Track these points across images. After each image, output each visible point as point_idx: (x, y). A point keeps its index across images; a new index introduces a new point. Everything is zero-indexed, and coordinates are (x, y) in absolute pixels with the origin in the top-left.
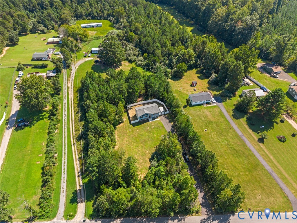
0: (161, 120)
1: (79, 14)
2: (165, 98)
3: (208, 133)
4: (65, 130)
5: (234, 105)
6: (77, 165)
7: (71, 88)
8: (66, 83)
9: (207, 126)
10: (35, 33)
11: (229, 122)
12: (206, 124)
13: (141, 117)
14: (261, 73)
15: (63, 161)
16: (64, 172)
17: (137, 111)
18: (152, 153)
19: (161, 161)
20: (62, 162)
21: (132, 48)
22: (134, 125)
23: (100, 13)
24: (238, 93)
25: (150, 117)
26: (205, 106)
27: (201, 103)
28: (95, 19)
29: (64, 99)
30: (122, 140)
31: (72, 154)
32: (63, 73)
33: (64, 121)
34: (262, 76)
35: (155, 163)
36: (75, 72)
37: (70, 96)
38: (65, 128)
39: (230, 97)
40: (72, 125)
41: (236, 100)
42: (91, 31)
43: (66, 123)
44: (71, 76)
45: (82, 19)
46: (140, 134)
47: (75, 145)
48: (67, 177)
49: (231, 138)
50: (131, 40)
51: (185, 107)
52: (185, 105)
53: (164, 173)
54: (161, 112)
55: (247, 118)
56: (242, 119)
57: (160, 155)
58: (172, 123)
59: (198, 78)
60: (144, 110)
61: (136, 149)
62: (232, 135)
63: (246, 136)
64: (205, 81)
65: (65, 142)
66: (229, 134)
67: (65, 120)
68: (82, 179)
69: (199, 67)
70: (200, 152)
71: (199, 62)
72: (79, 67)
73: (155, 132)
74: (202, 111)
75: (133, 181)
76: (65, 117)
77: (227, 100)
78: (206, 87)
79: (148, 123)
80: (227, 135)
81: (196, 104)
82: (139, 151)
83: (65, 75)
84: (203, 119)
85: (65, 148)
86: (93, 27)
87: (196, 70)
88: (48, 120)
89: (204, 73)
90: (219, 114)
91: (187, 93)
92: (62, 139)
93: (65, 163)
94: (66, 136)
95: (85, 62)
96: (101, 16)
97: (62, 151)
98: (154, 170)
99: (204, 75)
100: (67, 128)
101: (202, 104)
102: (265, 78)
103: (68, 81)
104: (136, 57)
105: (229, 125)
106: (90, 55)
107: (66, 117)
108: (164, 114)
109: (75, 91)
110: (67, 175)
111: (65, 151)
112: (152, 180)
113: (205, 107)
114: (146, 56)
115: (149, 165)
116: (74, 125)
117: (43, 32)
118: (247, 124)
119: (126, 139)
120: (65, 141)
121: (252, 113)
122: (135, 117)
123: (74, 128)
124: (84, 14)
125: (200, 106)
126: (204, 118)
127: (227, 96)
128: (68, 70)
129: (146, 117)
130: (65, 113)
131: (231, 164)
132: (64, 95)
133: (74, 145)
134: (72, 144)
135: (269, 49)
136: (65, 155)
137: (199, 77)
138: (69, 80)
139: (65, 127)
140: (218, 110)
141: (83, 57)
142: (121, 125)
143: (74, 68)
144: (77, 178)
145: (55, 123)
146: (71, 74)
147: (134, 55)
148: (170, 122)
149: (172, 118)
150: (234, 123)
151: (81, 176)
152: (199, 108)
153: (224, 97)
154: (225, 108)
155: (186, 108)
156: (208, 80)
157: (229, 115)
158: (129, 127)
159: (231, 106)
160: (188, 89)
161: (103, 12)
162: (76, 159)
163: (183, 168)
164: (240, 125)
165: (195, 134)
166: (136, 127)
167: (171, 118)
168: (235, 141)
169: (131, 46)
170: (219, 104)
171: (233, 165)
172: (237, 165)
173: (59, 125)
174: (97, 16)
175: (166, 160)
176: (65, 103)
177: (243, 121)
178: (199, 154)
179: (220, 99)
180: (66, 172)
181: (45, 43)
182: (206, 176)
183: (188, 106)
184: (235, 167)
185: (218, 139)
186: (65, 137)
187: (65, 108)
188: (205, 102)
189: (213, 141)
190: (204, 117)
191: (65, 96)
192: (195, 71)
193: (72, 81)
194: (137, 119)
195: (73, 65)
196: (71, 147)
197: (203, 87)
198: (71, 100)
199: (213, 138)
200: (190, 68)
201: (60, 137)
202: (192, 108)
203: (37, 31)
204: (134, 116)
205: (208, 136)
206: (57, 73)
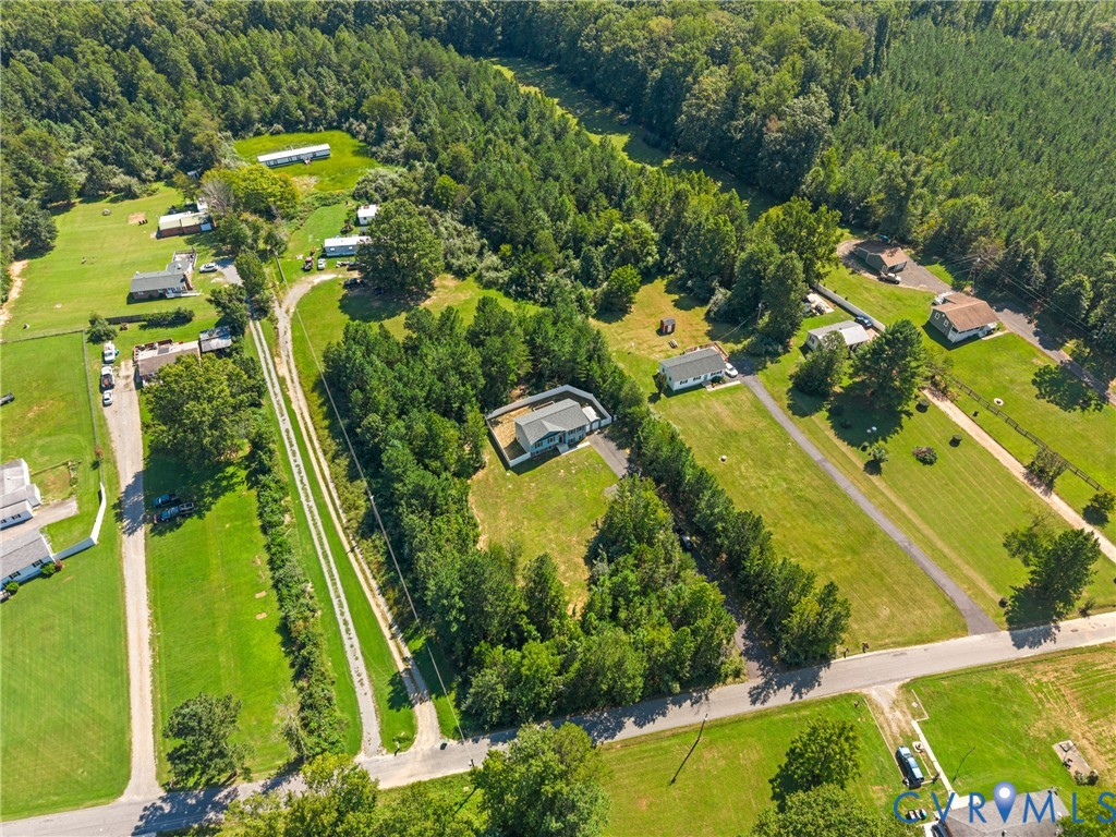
0: (594, 447)
1: (239, 117)
2: (593, 379)
3: (731, 466)
4: (311, 512)
5: (791, 377)
6: (378, 606)
7: (292, 381)
8: (271, 366)
9: (725, 447)
11: (782, 428)
12: (722, 441)
13: (538, 444)
14: (853, 272)
15: (335, 602)
16: (348, 630)
17: (524, 428)
18: (588, 541)
19: (621, 559)
20: (332, 605)
21: (455, 229)
22: (519, 469)
23: (311, 110)
24: (796, 342)
25: (560, 441)
26: (710, 389)
27: (698, 382)
28: (299, 131)
29: (280, 419)
30: (495, 517)
31: (356, 577)
32: (251, 333)
33: (299, 486)
34: (854, 281)
35: (603, 567)
36: (289, 326)
37: (294, 406)
38: (310, 508)
39: (774, 356)
40: (330, 494)
41: (792, 361)
42: (297, 175)
43: (309, 491)
44: (281, 339)
45: (251, 135)
46: (542, 495)
47: (357, 551)
48: (361, 642)
49: (795, 471)
50: (448, 201)
51: (654, 398)
52: (654, 394)
53: (638, 588)
54: (591, 424)
55: (829, 411)
56: (817, 414)
57: (614, 542)
58: (628, 451)
59: (675, 306)
60: (542, 424)
61: (539, 536)
62: (797, 462)
63: (834, 460)
64: (697, 315)
65: (322, 546)
66: (788, 462)
67: (302, 481)
68: (407, 640)
69: (672, 271)
70: (722, 519)
71: (671, 257)
72: (297, 307)
73: (584, 482)
74: (703, 406)
75: (555, 621)
76: (300, 472)
77: (769, 363)
78: (702, 333)
79: (558, 458)
80: (781, 464)
81: (684, 385)
82: (550, 541)
83: (260, 339)
84: (710, 427)
85: (328, 562)
86: (300, 160)
87: (665, 282)
88: (249, 489)
89: (689, 288)
90: (754, 409)
91: (652, 357)
92: (312, 540)
93: (341, 606)
94: (321, 529)
95: (313, 288)
96: (316, 118)
97: (322, 572)
98: (608, 583)
99: (691, 293)
100: (318, 505)
101: (700, 386)
102: (865, 288)
103: (276, 359)
104: (473, 258)
105: (785, 436)
106: (322, 263)
107: (304, 474)
108: (600, 428)
109: (307, 389)
110: (358, 636)
111: (330, 571)
112: (608, 611)
113: (709, 393)
114: (508, 254)
115: (587, 575)
116: (335, 495)
117: (129, 194)
118: (832, 427)
119: (503, 514)
120: (322, 544)
121: (841, 393)
122: (516, 447)
123: (338, 502)
124: (256, 116)
125: (695, 392)
126: (714, 424)
127: (768, 353)
128: (264, 320)
129: (552, 444)
130: (295, 461)
131: (805, 540)
132: (276, 406)
133: (352, 550)
134: (348, 548)
135: (865, 197)
136: (334, 584)
137: (677, 304)
138: (279, 355)
139: (308, 503)
140: (747, 397)
141: (301, 272)
142: (480, 474)
143: (283, 312)
144: (391, 644)
145: (277, 496)
146: (278, 335)
147: (469, 252)
148: (620, 447)
149: (625, 434)
150: (795, 428)
151: (401, 635)
152: (694, 399)
153: (759, 355)
154: (765, 387)
155: (658, 402)
156: (705, 309)
157: (781, 407)
158: (504, 478)
159: (783, 381)
160: (653, 343)
161: (321, 104)
162: (371, 590)
163: (682, 567)
164: (813, 433)
165: (701, 473)
166: (526, 476)
167: (620, 437)
168: (807, 478)
169: (449, 221)
170: (749, 378)
171: (809, 543)
172: (819, 542)
173: (289, 498)
174: (303, 118)
175: (635, 552)
176: (287, 431)
177: (821, 419)
178: (719, 526)
179: (748, 363)
180: (353, 631)
181: (148, 234)
182: (746, 580)
183: (662, 395)
184: (816, 547)
185: (759, 478)
186: (319, 534)
187: (292, 445)
188: (709, 377)
189: (747, 487)
190: (711, 421)
191: (281, 409)
192: (660, 284)
193: (288, 356)
194: (523, 452)
195: (276, 304)
196: (347, 559)
197: (695, 333)
198: (303, 418)
199: (746, 478)
200: (648, 276)
201: (303, 536)
202: (673, 400)
203: (100, 193)
204: (512, 443)
205: (733, 473)
206: (234, 338)
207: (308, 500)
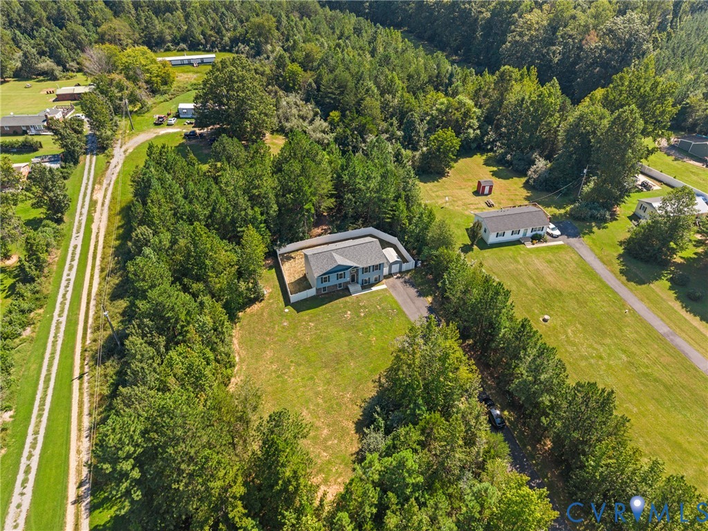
0: (391, 291)
1: (155, 36)
3: (555, 328)
4: (57, 328)
5: (621, 243)
6: (79, 452)
7: (103, 205)
8: (89, 192)
9: (547, 306)
10: (28, 79)
11: (614, 292)
13: (324, 278)
14: (676, 160)
15: (29, 439)
16: (25, 481)
17: (311, 259)
18: (364, 401)
19: (402, 431)
20: (24, 444)
22: (300, 306)
23: (211, 36)
24: (625, 208)
25: (353, 280)
26: (529, 246)
27: (516, 237)
28: (199, 50)
29: (74, 235)
30: (257, 357)
31: (70, 411)
32: (85, 164)
33: (60, 299)
34: (679, 167)
35: (378, 439)
36: (122, 162)
37: (94, 227)
38: (59, 323)
39: (601, 222)
40: (88, 311)
41: (621, 228)
42: (184, 72)
43: (67, 307)
44: (109, 171)
45: (162, 50)
46: (320, 337)
47: (86, 378)
48: (34, 502)
49: (635, 342)
51: (466, 249)
52: (465, 245)
53: (421, 479)
54: (391, 265)
55: (670, 280)
56: (657, 283)
57: (397, 406)
58: (430, 299)
59: (493, 175)
60: (332, 256)
61: (304, 386)
62: (637, 332)
63: (684, 335)
64: (516, 183)
66: (627, 331)
67: (64, 296)
68: (92, 508)
69: (491, 150)
70: (550, 391)
71: (492, 135)
72: (134, 149)
73: (373, 328)
74: (521, 262)
75: (290, 516)
76: (67, 286)
77: (595, 229)
78: (521, 198)
79: (347, 299)
80: (618, 333)
81: (501, 239)
82: (317, 394)
83: (90, 169)
84: (530, 283)
85: (46, 388)
86: (190, 63)
87: (484, 157)
88: (6, 297)
89: (507, 162)
90: (580, 270)
91: (467, 213)
92: (43, 358)
93: (33, 446)
94: (59, 348)
95: (157, 137)
97: (33, 399)
98: (377, 466)
99: (511, 167)
100: (69, 321)
101: (518, 242)
102: (692, 172)
103: (97, 186)
105: (623, 304)
106: (173, 121)
107: (70, 289)
108: (400, 272)
109: (112, 213)
110: (34, 492)
111: (43, 399)
112: (369, 511)
113: (529, 250)
114: (337, 119)
115: (355, 448)
116: (91, 313)
118: (677, 298)
119: (269, 354)
120: (50, 365)
121: (681, 264)
122: (303, 283)
123: (90, 321)
124: (169, 38)
125: (512, 247)
126: (534, 281)
127: (593, 218)
128: (101, 156)
129: (342, 281)
130: (68, 275)
131: (660, 433)
132: (76, 224)
133: (81, 377)
134: (77, 374)
135: (683, 101)
136: (40, 416)
137: (494, 174)
138: (100, 183)
139: (59, 318)
140: (571, 257)
141: (152, 126)
142: (256, 307)
143: (119, 154)
144: (71, 510)
145: (25, 306)
146: (107, 168)
147: (304, 118)
148: (421, 294)
149: (428, 281)
150: (631, 295)
151: (89, 499)
152: (511, 253)
153: (584, 220)
154: (592, 250)
155: (470, 253)
156: (524, 180)
157: (612, 272)
158: (281, 314)
159: (612, 246)
160: (468, 202)
161: (219, 32)
162: (80, 430)
163: (490, 454)
164: (655, 303)
166: (306, 315)
167: (422, 284)
168: (653, 353)
169: (291, 100)
170: (573, 240)
171: (668, 439)
172: (681, 439)
173: (41, 311)
174: (203, 41)
175: (422, 423)
176: (75, 247)
177: (661, 287)
178: (546, 399)
179: (573, 226)
180: (30, 484)
183: (475, 247)
184: (680, 446)
185: (591, 346)
186: (53, 353)
187: (73, 260)
188: (529, 234)
189: (576, 355)
190: (531, 278)
191: (79, 227)
192: (479, 159)
193: (109, 184)
194: (310, 287)
195: (119, 145)
196: (71, 386)
197: (513, 197)
198: (97, 237)
199: (574, 344)
200: (468, 149)
201: (36, 353)
202: (487, 253)
204: (300, 279)
205: (557, 337)
206: (63, 164)
207: (60, 316)
